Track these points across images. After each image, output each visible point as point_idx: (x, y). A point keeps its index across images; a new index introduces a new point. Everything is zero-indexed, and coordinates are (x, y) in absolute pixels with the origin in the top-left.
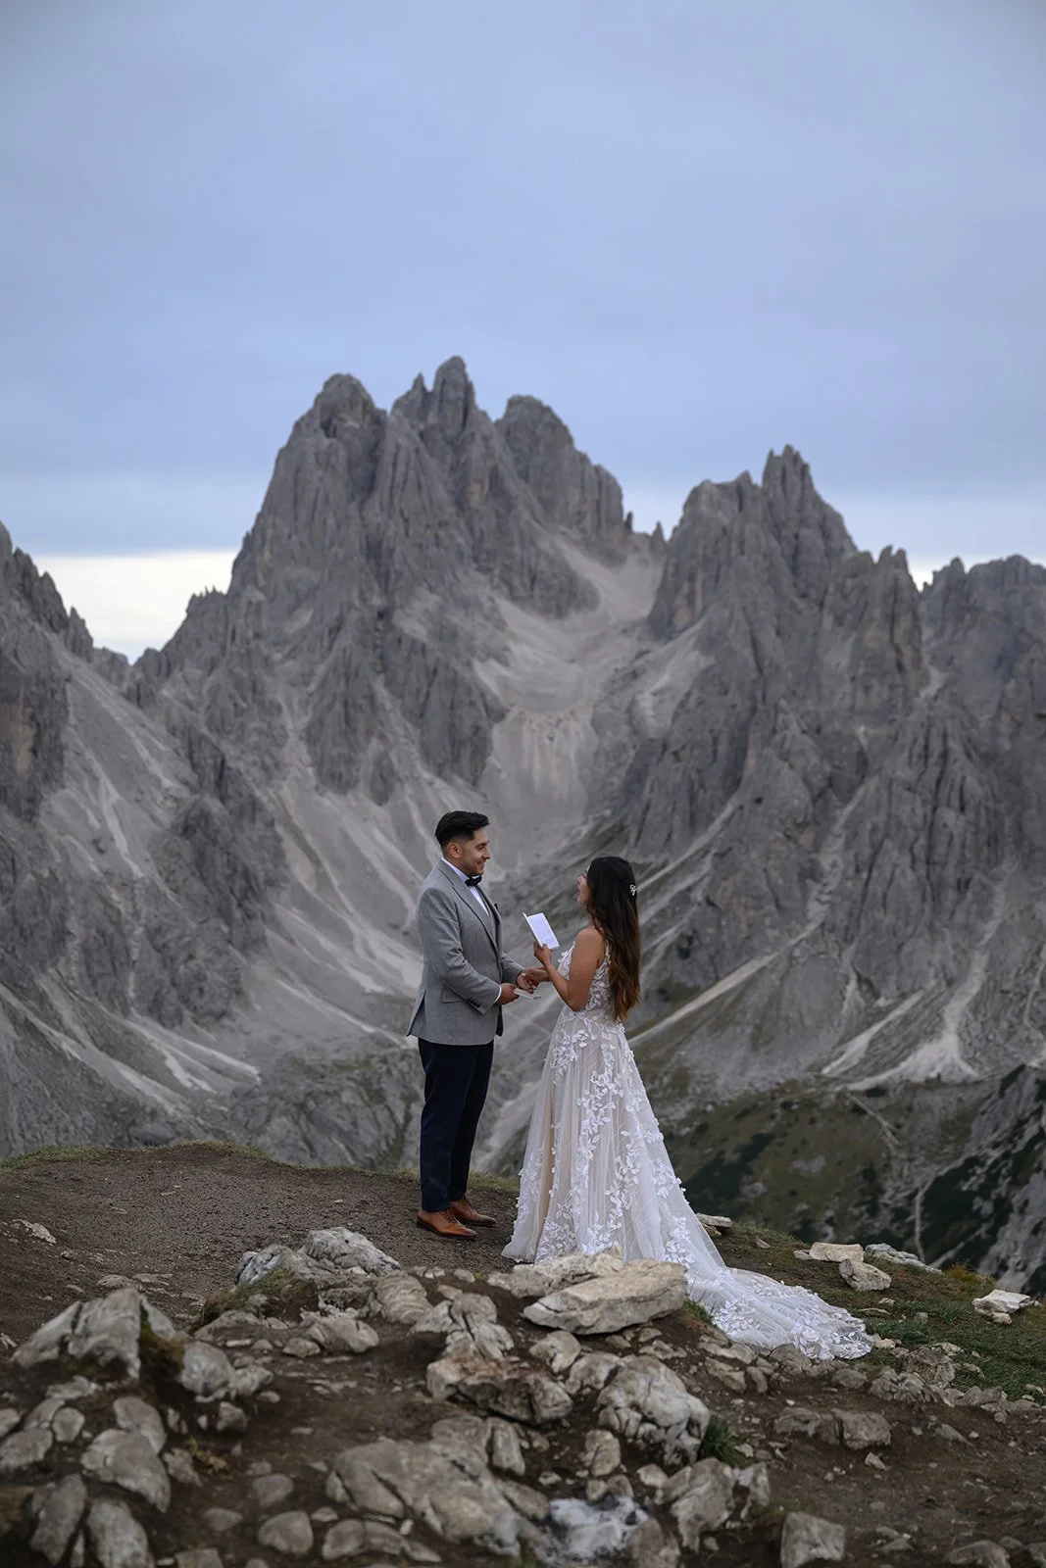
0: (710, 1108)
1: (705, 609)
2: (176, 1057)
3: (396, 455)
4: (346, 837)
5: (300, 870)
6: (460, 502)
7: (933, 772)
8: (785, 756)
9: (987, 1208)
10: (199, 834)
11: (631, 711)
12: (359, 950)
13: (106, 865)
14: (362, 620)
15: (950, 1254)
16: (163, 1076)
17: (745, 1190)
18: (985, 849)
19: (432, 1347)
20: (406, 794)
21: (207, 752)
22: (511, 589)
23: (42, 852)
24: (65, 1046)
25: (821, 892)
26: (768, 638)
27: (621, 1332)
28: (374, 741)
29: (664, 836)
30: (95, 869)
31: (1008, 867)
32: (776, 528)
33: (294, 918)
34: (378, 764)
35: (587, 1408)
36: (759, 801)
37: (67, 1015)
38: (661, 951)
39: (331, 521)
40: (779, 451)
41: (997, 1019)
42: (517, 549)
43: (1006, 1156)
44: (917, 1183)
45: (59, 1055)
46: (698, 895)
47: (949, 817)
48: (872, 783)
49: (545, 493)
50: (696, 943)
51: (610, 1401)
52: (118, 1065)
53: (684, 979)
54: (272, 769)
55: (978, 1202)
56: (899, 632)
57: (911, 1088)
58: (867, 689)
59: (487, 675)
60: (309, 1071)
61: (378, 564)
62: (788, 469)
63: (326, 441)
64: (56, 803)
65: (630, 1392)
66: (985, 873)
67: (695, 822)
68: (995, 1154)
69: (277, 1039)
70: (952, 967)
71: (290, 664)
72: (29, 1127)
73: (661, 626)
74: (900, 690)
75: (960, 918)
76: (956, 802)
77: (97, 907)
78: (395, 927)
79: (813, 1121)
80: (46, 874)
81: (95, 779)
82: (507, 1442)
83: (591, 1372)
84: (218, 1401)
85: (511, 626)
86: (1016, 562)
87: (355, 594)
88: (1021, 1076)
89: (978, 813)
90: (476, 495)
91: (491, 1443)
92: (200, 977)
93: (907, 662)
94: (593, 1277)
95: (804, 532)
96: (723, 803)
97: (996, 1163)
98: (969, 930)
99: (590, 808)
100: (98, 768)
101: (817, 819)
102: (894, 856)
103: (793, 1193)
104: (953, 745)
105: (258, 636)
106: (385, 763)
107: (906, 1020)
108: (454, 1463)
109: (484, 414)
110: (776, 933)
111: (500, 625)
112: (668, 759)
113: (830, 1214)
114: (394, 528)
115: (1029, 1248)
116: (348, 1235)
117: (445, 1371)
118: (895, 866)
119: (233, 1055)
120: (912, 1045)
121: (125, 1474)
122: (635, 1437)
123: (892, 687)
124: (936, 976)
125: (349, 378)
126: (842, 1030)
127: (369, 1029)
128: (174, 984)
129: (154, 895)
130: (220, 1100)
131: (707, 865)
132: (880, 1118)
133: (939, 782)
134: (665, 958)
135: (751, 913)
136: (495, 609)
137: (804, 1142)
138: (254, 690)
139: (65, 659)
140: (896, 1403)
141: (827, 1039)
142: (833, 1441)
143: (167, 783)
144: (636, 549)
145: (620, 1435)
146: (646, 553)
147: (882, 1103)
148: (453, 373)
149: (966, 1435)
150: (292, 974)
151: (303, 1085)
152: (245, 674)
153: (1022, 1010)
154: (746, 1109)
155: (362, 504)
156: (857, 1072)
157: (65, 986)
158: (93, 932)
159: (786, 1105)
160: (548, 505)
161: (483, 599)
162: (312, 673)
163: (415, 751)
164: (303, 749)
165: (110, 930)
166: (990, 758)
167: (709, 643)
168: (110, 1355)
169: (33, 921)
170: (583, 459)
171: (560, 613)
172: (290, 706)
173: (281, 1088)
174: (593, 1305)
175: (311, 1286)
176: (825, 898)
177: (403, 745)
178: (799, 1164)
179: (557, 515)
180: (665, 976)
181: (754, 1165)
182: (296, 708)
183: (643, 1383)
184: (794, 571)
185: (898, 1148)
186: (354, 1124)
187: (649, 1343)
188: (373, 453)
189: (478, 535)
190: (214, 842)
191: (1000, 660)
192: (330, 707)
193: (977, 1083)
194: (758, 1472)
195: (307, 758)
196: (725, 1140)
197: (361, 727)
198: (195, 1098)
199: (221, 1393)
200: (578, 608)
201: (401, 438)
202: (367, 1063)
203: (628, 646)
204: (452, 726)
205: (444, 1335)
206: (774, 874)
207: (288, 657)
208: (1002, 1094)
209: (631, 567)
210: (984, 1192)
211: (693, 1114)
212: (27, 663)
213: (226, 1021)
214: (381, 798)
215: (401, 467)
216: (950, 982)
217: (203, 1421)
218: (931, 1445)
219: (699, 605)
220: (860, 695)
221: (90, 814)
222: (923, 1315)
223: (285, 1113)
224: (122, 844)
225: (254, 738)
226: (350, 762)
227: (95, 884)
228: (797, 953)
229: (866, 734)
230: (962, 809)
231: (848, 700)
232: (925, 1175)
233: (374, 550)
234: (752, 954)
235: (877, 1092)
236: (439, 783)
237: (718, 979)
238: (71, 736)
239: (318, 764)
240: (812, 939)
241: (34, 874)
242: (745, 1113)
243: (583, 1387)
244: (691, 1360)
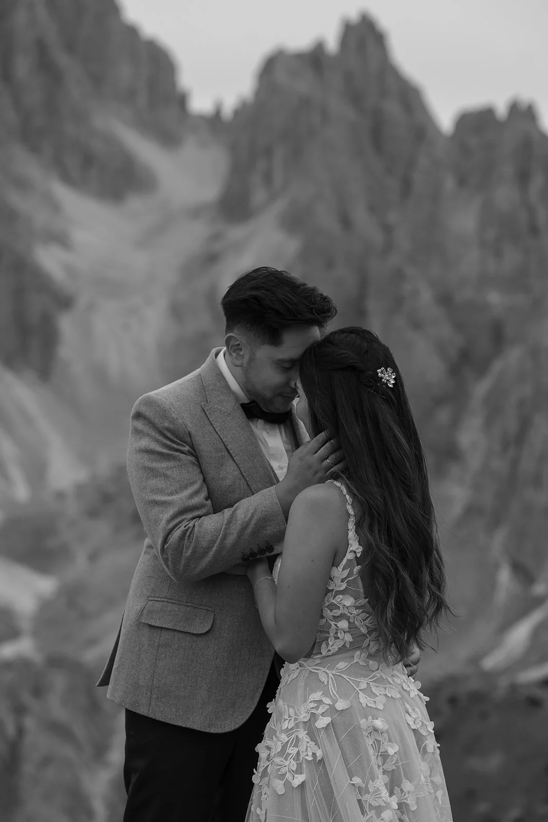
1: (285, 186)
8: (417, 325)
22: (64, 170)
32: (355, 98)
42: (69, 127)
48: (513, 353)
58: (498, 254)
59: (50, 260)
62: (364, 37)
73: (234, 207)
79: (485, 716)
85: (68, 209)
90: (22, 66)
101: (454, 395)
123: (526, 251)
126: (498, 619)
136: (50, 191)
137: (477, 738)
144: (195, 130)
146: (205, 136)
160: (98, 80)
161: (36, 180)
167: (294, 222)
170: (132, 32)
171: (118, 197)
179: (109, 91)
184: (377, 144)
189: (25, 111)
200: (136, 192)
203: (200, 229)
209: (190, 149)
220: (491, 261)
229: (499, 302)
231: (477, 266)
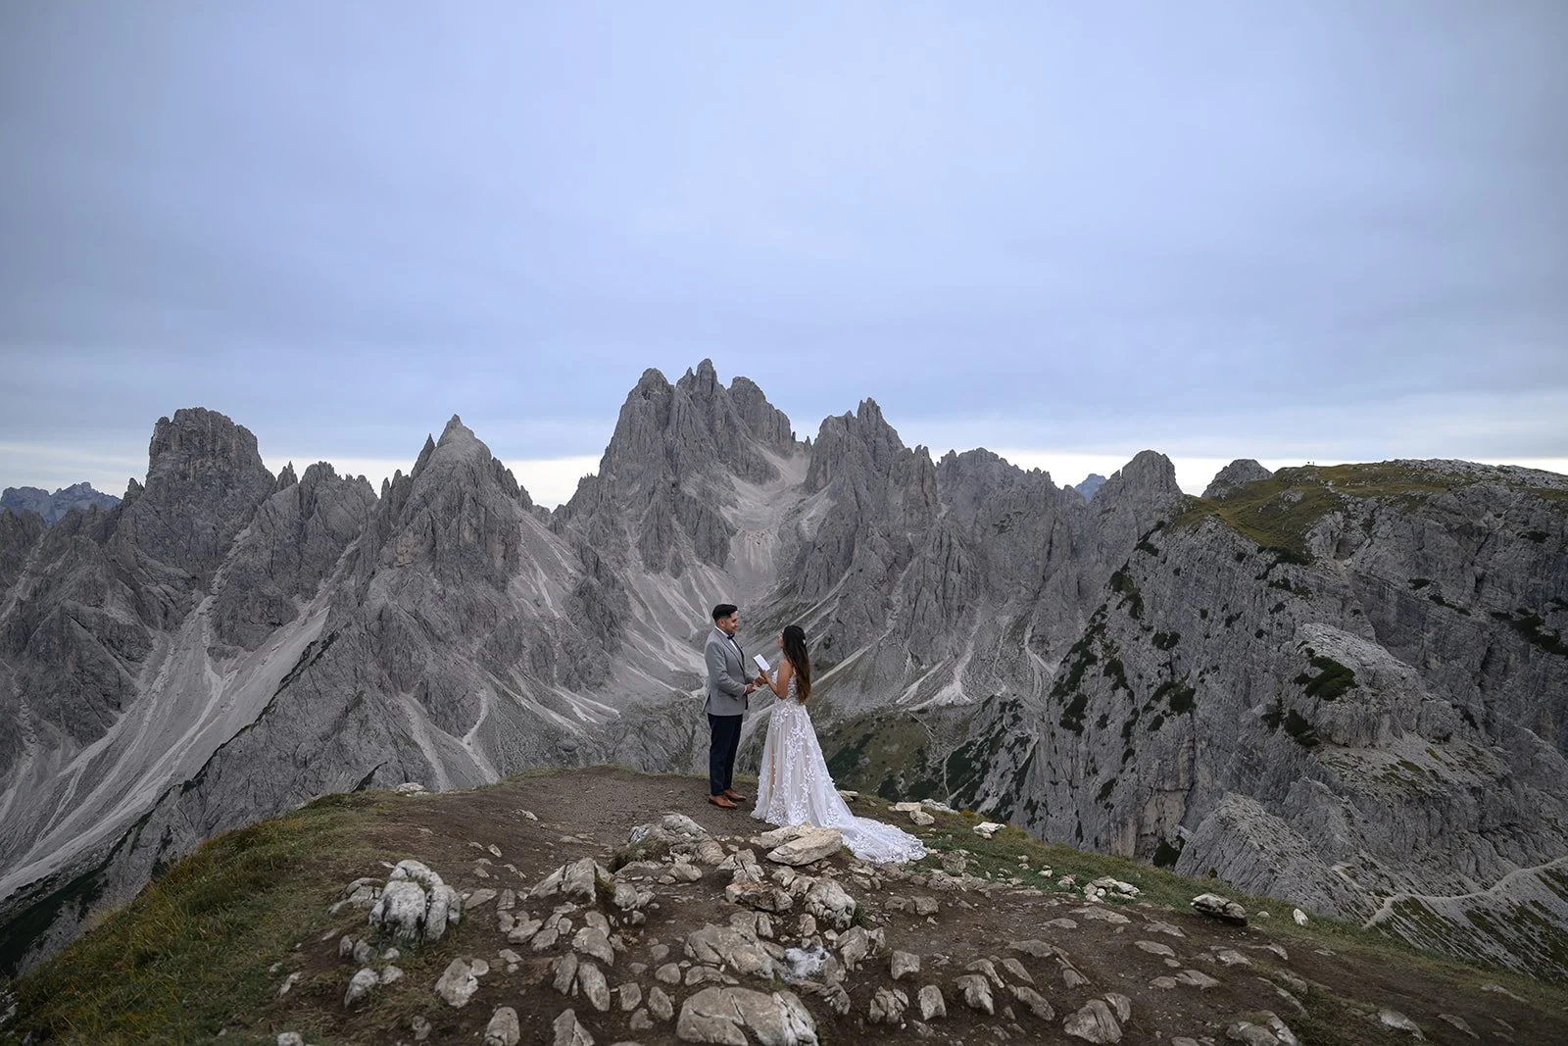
0: (842, 722)
1: (832, 478)
2: (579, 706)
3: (679, 407)
4: (660, 594)
5: (638, 612)
6: (711, 430)
7: (945, 554)
8: (872, 549)
9: (978, 766)
10: (587, 596)
11: (797, 528)
12: (667, 650)
13: (541, 613)
14: (664, 488)
15: (961, 789)
16: (573, 717)
17: (860, 762)
18: (971, 591)
19: (727, 877)
20: (689, 572)
21: (590, 555)
22: (737, 471)
23: (509, 606)
24: (523, 703)
25: (893, 614)
26: (863, 491)
27: (812, 864)
28: (672, 546)
29: (816, 589)
30: (536, 614)
31: (982, 599)
32: (865, 438)
33: (635, 636)
34: (675, 559)
35: (800, 903)
36: (861, 571)
37: (523, 687)
38: (815, 645)
39: (648, 440)
40: (865, 401)
41: (980, 673)
42: (740, 451)
43: (986, 740)
44: (943, 756)
45: (520, 707)
46: (833, 618)
47: (953, 575)
48: (915, 560)
49: (752, 424)
50: (832, 641)
51: (810, 900)
52: (549, 711)
53: (827, 659)
54: (622, 562)
55: (974, 763)
56: (925, 487)
57: (939, 708)
58: (911, 515)
59: (727, 513)
60: (644, 711)
61: (672, 460)
62: (870, 409)
63: (645, 401)
64: (515, 582)
65: (819, 895)
66: (971, 602)
67: (829, 583)
68: (981, 739)
69: (628, 695)
70: (957, 649)
71: (629, 510)
72: (506, 743)
73: (810, 487)
74: (927, 515)
75: (960, 624)
76: (957, 570)
77: (537, 633)
78: (685, 638)
79: (892, 726)
80: (512, 617)
81: (536, 570)
82: (764, 923)
83: (801, 886)
84: (632, 910)
85: (737, 489)
86: (981, 450)
87: (661, 475)
88: (992, 701)
89: (967, 573)
90: (719, 425)
91: (757, 923)
92: (589, 666)
93: (930, 502)
94: (799, 837)
95: (878, 439)
96: (844, 572)
97: (982, 743)
98: (965, 630)
99: (779, 576)
100: (536, 564)
101: (889, 579)
102: (926, 593)
103: (884, 762)
104: (953, 540)
105: (613, 497)
106: (678, 557)
107: (935, 675)
108: (742, 935)
109: (722, 386)
110: (871, 635)
111: (733, 488)
112: (816, 551)
113: (902, 772)
114: (679, 442)
115: (999, 785)
116: (681, 817)
117: (734, 889)
118: (928, 600)
119: (607, 705)
120: (939, 688)
121: (593, 949)
122: (822, 916)
123: (923, 514)
124: (950, 653)
125: (655, 370)
126: (905, 682)
127: (674, 689)
128: (576, 670)
129: (566, 626)
130: (601, 727)
131: (837, 603)
132: (924, 724)
133: (947, 558)
134: (818, 649)
135: (859, 625)
136: (730, 481)
137: (888, 737)
138: (613, 524)
139: (519, 512)
140: (940, 891)
141: (899, 686)
142: (912, 912)
143: (570, 570)
144: (798, 450)
145: (815, 916)
146: (802, 452)
147: (926, 716)
148: (706, 366)
149: (972, 905)
150: (634, 663)
151: (642, 718)
152: (607, 516)
153: (991, 669)
154: (859, 722)
155: (663, 432)
156: (913, 702)
157: (521, 672)
158: (536, 645)
159: (879, 719)
160: (754, 430)
161: (724, 476)
162: (641, 514)
163: (692, 551)
164: (637, 551)
165: (544, 644)
166: (971, 547)
167: (834, 494)
168: (582, 891)
169: (505, 641)
170: (771, 406)
171: (761, 482)
172: (630, 531)
173: (631, 720)
174: (799, 852)
175: (666, 844)
176: (894, 617)
177: (686, 547)
178: (885, 748)
179: (759, 435)
180: (818, 658)
181: (864, 749)
182: (633, 532)
183: (825, 891)
184: (874, 458)
185: (933, 738)
186: (668, 736)
187: (826, 868)
188: (668, 406)
189: (720, 445)
190: (595, 599)
191: (975, 498)
192: (650, 531)
193: (971, 705)
194: (879, 932)
195: (639, 557)
196: (850, 737)
197: (666, 542)
198: (588, 727)
199: (633, 907)
200: (770, 479)
201: (681, 399)
202: (673, 706)
203: (795, 497)
204: (710, 538)
205: (733, 871)
206: (869, 606)
207: (628, 507)
208: (983, 710)
209: (795, 458)
210: (976, 758)
211: (834, 725)
212: (500, 513)
213: (603, 688)
214: (676, 575)
215: (682, 413)
216: (956, 657)
217: (626, 920)
218: (957, 911)
219: (829, 476)
220: (908, 517)
221: (533, 588)
222: (950, 836)
223: (632, 732)
224: (549, 601)
225: (613, 547)
226: (660, 557)
227: (536, 621)
228: (882, 644)
229: (911, 536)
230: (959, 571)
231: (902, 520)
232: (947, 751)
233: (670, 453)
234: (860, 646)
235: (923, 711)
236: (704, 567)
237: (844, 659)
238: (522, 549)
239: (645, 560)
240: (889, 637)
241: (506, 618)
242: (859, 723)
243: (797, 893)
244: (846, 876)
